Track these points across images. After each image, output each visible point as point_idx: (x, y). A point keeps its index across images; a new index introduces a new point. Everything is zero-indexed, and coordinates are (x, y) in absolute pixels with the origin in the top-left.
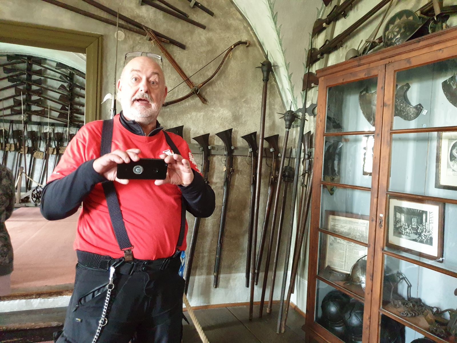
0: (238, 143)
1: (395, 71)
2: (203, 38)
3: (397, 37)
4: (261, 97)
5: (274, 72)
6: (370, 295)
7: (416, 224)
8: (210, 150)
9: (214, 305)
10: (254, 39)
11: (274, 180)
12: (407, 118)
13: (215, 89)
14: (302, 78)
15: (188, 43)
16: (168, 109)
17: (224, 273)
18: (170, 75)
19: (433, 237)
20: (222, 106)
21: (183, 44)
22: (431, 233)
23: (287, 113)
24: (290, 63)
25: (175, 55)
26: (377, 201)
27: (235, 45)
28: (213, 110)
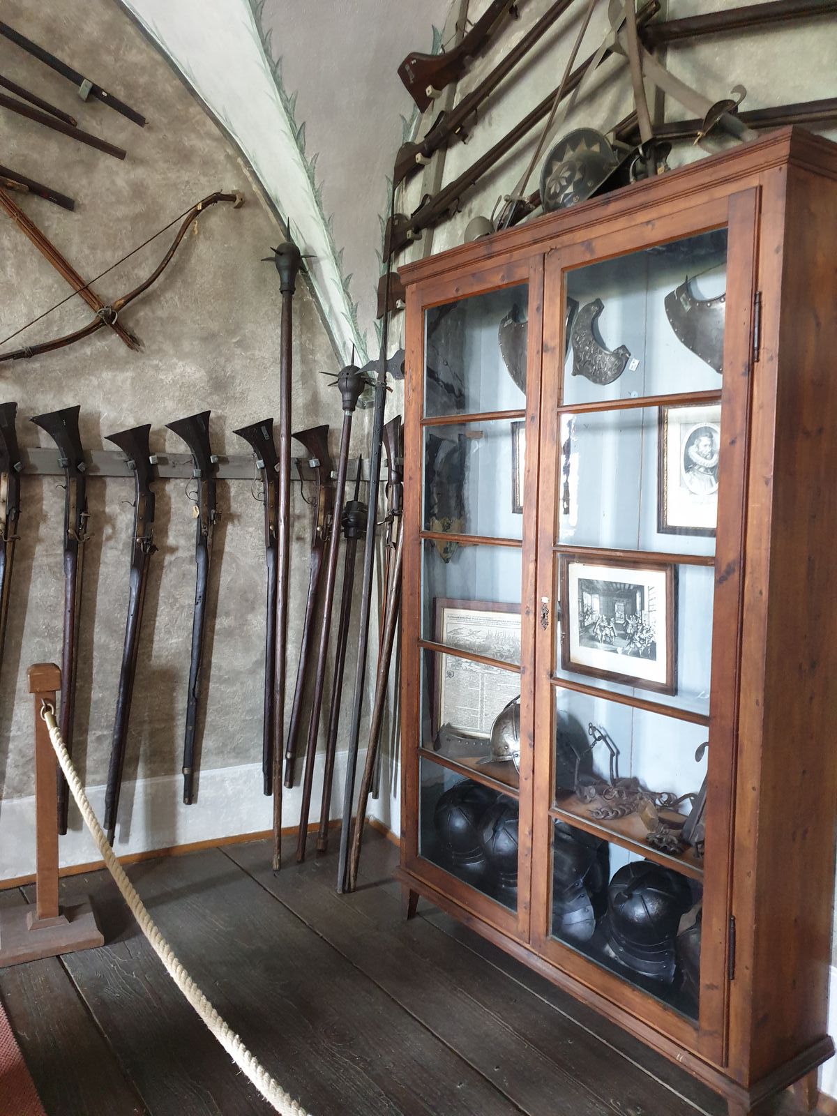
0: (227, 447)
1: (563, 270)
2: (121, 182)
3: (567, 192)
4: (279, 331)
5: (309, 272)
6: (530, 781)
7: (623, 616)
8: (155, 465)
9: (187, 845)
10: (255, 187)
11: (324, 536)
12: (598, 378)
13: (159, 313)
14: (375, 287)
15: (81, 195)
16: (37, 365)
17: (210, 768)
18: (38, 275)
19: (656, 641)
20: (182, 356)
21: (66, 195)
22: (652, 632)
23: (345, 374)
24: (343, 249)
25: (47, 224)
26: (536, 568)
27: (206, 204)
28: (157, 365)
